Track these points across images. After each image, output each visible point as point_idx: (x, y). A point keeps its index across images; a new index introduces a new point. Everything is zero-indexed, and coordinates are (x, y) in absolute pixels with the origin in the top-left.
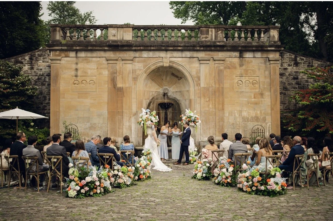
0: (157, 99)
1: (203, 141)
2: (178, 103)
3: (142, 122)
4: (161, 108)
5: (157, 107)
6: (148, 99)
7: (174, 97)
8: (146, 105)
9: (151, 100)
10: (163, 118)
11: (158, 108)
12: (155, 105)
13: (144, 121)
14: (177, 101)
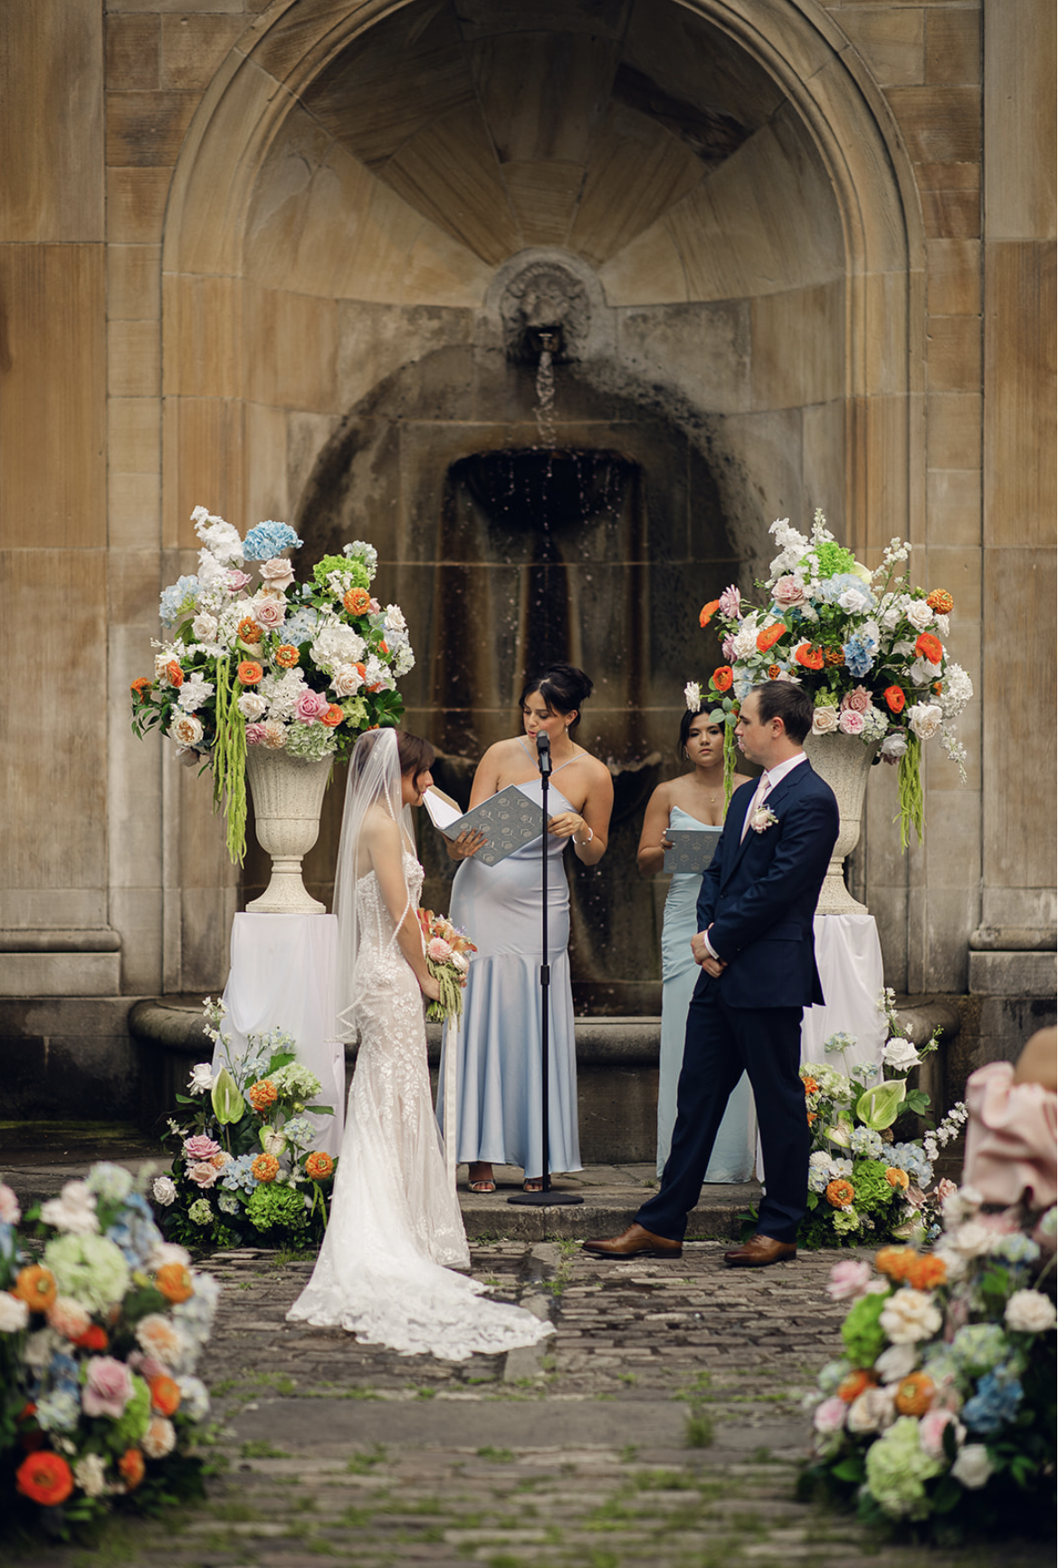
0: (434, 402)
1: (1007, 936)
2: (696, 452)
3: (195, 691)
4: (481, 523)
5: (436, 505)
6: (321, 402)
7: (654, 376)
8: (293, 473)
9: (355, 421)
10: (505, 642)
11: (449, 517)
12: (408, 480)
13: (210, 676)
14: (681, 435)
